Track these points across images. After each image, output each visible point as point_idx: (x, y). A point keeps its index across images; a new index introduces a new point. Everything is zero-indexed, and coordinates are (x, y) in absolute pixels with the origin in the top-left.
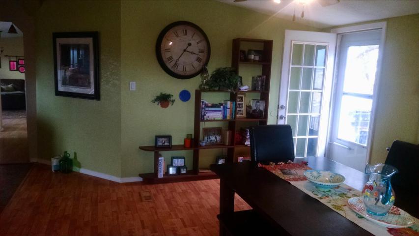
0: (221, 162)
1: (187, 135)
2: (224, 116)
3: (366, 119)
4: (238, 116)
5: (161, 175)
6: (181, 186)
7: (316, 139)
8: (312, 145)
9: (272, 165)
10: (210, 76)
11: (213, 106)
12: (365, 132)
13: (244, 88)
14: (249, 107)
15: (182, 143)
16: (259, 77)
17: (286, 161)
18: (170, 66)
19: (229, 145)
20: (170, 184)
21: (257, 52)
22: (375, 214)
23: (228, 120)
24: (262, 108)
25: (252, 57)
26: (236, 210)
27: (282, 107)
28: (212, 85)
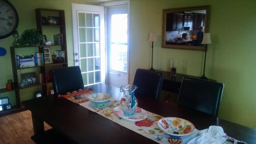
0: (39, 96)
1: (8, 80)
2: (36, 64)
4: (46, 63)
6: (8, 119)
8: (98, 75)
9: (68, 94)
10: (20, 36)
11: (26, 57)
12: (125, 64)
13: (49, 43)
14: (54, 56)
16: (58, 35)
19: (42, 83)
21: (55, 18)
23: (40, 66)
25: (51, 21)
27: (76, 54)
28: (23, 42)
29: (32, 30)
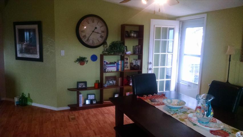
0: (116, 96)
1: (96, 81)
2: (117, 69)
3: (197, 69)
4: (125, 69)
5: (81, 105)
6: (93, 111)
7: (170, 81)
8: (168, 84)
9: (145, 96)
10: (108, 46)
11: (111, 63)
12: (197, 76)
13: (128, 53)
14: (131, 64)
15: (93, 86)
16: (137, 46)
17: (152, 94)
18: (84, 40)
19: (120, 86)
20: (87, 110)
21: (135, 32)
22: (203, 123)
23: (119, 72)
24: (139, 64)
25: (133, 35)
26: (125, 123)
27: (150, 63)
28: (110, 51)
29: (117, 42)
